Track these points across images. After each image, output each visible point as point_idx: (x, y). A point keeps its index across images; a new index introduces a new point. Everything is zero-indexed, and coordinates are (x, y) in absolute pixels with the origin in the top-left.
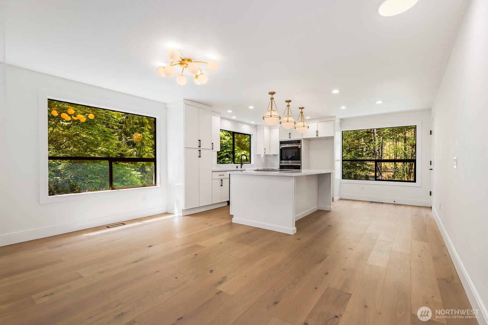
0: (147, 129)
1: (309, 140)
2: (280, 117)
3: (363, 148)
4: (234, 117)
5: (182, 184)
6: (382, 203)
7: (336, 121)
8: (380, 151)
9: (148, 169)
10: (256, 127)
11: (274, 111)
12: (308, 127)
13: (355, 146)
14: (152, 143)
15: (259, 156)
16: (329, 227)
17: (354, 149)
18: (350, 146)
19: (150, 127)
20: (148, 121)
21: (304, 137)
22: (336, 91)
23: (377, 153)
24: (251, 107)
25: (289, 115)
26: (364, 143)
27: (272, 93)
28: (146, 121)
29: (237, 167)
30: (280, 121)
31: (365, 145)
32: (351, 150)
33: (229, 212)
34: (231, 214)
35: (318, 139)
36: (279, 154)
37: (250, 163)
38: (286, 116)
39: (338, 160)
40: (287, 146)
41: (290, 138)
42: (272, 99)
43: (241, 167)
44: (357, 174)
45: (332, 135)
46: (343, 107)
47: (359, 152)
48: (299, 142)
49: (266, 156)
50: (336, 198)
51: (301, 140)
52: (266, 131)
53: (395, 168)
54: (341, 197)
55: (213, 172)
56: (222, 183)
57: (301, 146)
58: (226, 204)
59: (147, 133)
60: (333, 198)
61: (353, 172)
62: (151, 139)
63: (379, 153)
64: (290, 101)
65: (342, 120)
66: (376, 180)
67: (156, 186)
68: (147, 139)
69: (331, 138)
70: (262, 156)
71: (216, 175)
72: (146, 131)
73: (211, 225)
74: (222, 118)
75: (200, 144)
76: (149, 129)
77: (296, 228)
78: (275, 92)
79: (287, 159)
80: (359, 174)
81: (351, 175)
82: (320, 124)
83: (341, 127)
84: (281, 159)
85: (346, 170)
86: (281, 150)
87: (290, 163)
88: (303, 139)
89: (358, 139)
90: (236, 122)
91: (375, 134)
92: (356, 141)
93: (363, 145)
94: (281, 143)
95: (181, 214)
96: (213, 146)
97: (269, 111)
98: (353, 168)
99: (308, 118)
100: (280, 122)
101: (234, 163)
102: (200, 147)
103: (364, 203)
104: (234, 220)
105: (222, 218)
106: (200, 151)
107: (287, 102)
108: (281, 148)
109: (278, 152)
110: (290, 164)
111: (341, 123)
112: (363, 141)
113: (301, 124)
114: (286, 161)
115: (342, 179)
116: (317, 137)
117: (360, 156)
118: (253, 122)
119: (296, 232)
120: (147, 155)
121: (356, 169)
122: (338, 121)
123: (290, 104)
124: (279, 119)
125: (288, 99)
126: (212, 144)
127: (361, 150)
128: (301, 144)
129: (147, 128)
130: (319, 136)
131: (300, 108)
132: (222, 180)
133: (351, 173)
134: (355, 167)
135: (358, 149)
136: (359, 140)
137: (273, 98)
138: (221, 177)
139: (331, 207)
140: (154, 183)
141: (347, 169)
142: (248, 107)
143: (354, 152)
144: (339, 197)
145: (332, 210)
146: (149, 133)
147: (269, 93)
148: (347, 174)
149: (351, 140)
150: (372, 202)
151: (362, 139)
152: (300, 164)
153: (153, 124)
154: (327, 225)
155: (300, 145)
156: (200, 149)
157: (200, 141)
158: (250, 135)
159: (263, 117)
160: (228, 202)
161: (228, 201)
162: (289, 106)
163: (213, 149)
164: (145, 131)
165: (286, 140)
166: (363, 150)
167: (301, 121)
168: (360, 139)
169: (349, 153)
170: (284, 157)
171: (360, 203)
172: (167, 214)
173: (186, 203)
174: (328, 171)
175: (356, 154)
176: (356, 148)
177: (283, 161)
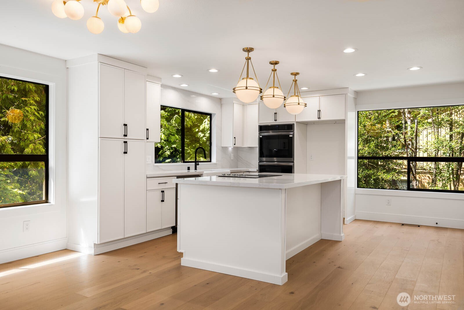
0: (32, 102)
1: (306, 124)
2: (261, 89)
3: (387, 137)
4: (184, 86)
5: (94, 199)
6: (419, 226)
7: (349, 94)
8: (414, 142)
9: (34, 172)
10: (219, 101)
11: (251, 79)
12: (306, 104)
13: (377, 133)
14: (40, 125)
15: (225, 149)
16: (339, 269)
17: (374, 137)
18: (368, 132)
19: (38, 99)
20: (34, 88)
21: (298, 120)
22: (349, 50)
23: (409, 144)
24: (213, 71)
25: (275, 86)
26: (390, 129)
27: (249, 50)
28: (31, 87)
29: (189, 169)
30: (261, 94)
31: (391, 131)
32: (370, 140)
33: (176, 247)
34: (179, 250)
35: (319, 123)
36: (258, 146)
37: (210, 161)
38: (270, 88)
39: (351, 158)
40: (271, 133)
41: (276, 120)
42: (248, 59)
43: (196, 169)
44: (378, 178)
45: (343, 118)
46: (360, 75)
47: (381, 142)
48: (290, 127)
49: (237, 149)
50: (348, 219)
51: (294, 124)
52: (237, 108)
53: (436, 169)
54: (355, 216)
55: (147, 178)
56: (163, 196)
57: (293, 135)
58: (170, 232)
59: (33, 107)
60: (344, 218)
61: (373, 174)
62: (39, 119)
63: (413, 144)
64: (276, 63)
65: (357, 93)
66: (409, 189)
67: (47, 202)
68: (32, 118)
69: (342, 122)
70: (230, 149)
71: (154, 184)
72: (31, 105)
73: (144, 272)
74: (164, 86)
75: (126, 130)
76: (36, 101)
77: (287, 273)
78: (253, 49)
79: (271, 155)
80: (382, 177)
81: (370, 180)
82: (323, 99)
83: (356, 105)
84: (261, 155)
85: (362, 172)
86: (261, 141)
87: (275, 161)
88: (297, 122)
89: (381, 122)
90: (187, 93)
91: (406, 114)
92: (379, 126)
93: (388, 132)
94: (262, 128)
95: (92, 252)
96: (148, 134)
97: (243, 79)
98: (373, 168)
99: (304, 89)
100: (261, 97)
101: (184, 162)
102: (125, 136)
103: (391, 226)
104: (185, 262)
105: (164, 257)
106: (125, 142)
107: (272, 64)
108: (261, 137)
109: (255, 143)
110: (276, 163)
111: (355, 99)
112: (388, 125)
113: (295, 100)
114: (269, 159)
115: (358, 187)
116: (318, 120)
117: (383, 148)
118: (215, 94)
119: (287, 280)
120: (33, 147)
121: (378, 169)
122: (351, 95)
123: (277, 67)
124: (259, 92)
125: (274, 59)
126: (147, 129)
127: (385, 139)
128: (293, 131)
129: (32, 100)
130: (322, 119)
131: (292, 74)
132: (163, 192)
133: (368, 176)
134: (376, 167)
135: (381, 137)
136: (382, 124)
137: (250, 59)
138: (162, 187)
139: (342, 235)
140: (44, 199)
141: (364, 170)
142: (208, 70)
143: (375, 143)
144: (352, 216)
145: (343, 239)
146: (36, 108)
147: (244, 50)
148: (364, 177)
149: (370, 124)
150: (403, 225)
151: (387, 122)
152: (291, 164)
153: (43, 92)
154: (337, 266)
155: (292, 133)
156: (125, 140)
157: (125, 125)
158: (210, 115)
159: (234, 89)
160: (174, 229)
161: (174, 226)
162: (276, 70)
163: (147, 139)
164: (29, 105)
165: (269, 124)
166: (388, 140)
167: (295, 95)
168: (384, 123)
169: (367, 144)
170: (265, 152)
171: (385, 227)
172: (66, 251)
173: (102, 232)
174: (338, 178)
175: (377, 146)
176: (378, 136)
177: (264, 159)
